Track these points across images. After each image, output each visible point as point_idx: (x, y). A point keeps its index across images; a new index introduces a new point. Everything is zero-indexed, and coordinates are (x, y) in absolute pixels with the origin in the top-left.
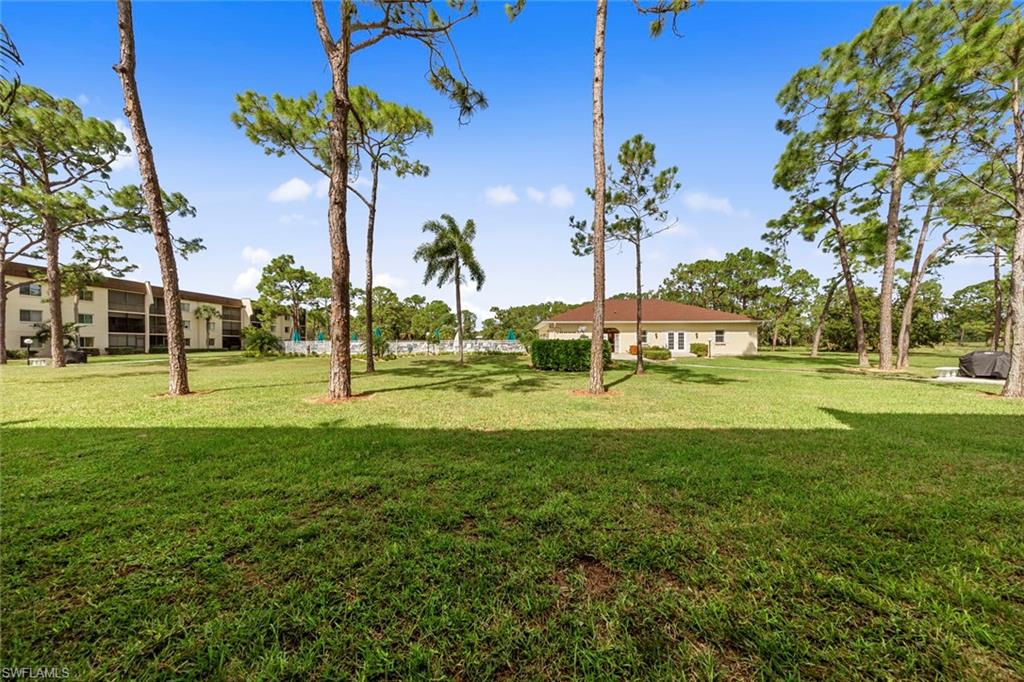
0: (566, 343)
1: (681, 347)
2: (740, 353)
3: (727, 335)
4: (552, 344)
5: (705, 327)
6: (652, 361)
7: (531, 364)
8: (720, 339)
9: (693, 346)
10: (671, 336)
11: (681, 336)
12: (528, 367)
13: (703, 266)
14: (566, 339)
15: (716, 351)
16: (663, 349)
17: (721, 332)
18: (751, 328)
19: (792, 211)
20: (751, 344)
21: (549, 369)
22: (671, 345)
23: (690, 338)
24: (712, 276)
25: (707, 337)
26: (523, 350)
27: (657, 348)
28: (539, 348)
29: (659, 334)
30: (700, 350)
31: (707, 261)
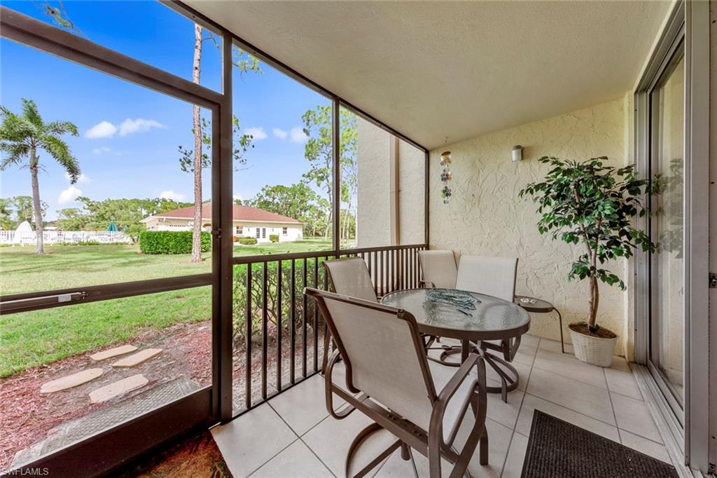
0: (175, 235)
1: (264, 237)
2: (294, 240)
3: (288, 230)
4: (162, 235)
5: (278, 225)
6: (244, 245)
7: (139, 251)
8: (285, 232)
9: (271, 236)
10: (258, 230)
11: (264, 230)
12: (136, 253)
13: (280, 189)
14: (174, 231)
15: (282, 238)
16: (253, 238)
17: (286, 228)
18: (299, 226)
19: (311, 172)
20: (299, 235)
21: (160, 253)
22: (258, 236)
23: (269, 232)
24: (285, 195)
25: (278, 231)
26: (129, 240)
27: (249, 238)
28: (148, 238)
29: (250, 228)
30: (274, 238)
31: (282, 186)
